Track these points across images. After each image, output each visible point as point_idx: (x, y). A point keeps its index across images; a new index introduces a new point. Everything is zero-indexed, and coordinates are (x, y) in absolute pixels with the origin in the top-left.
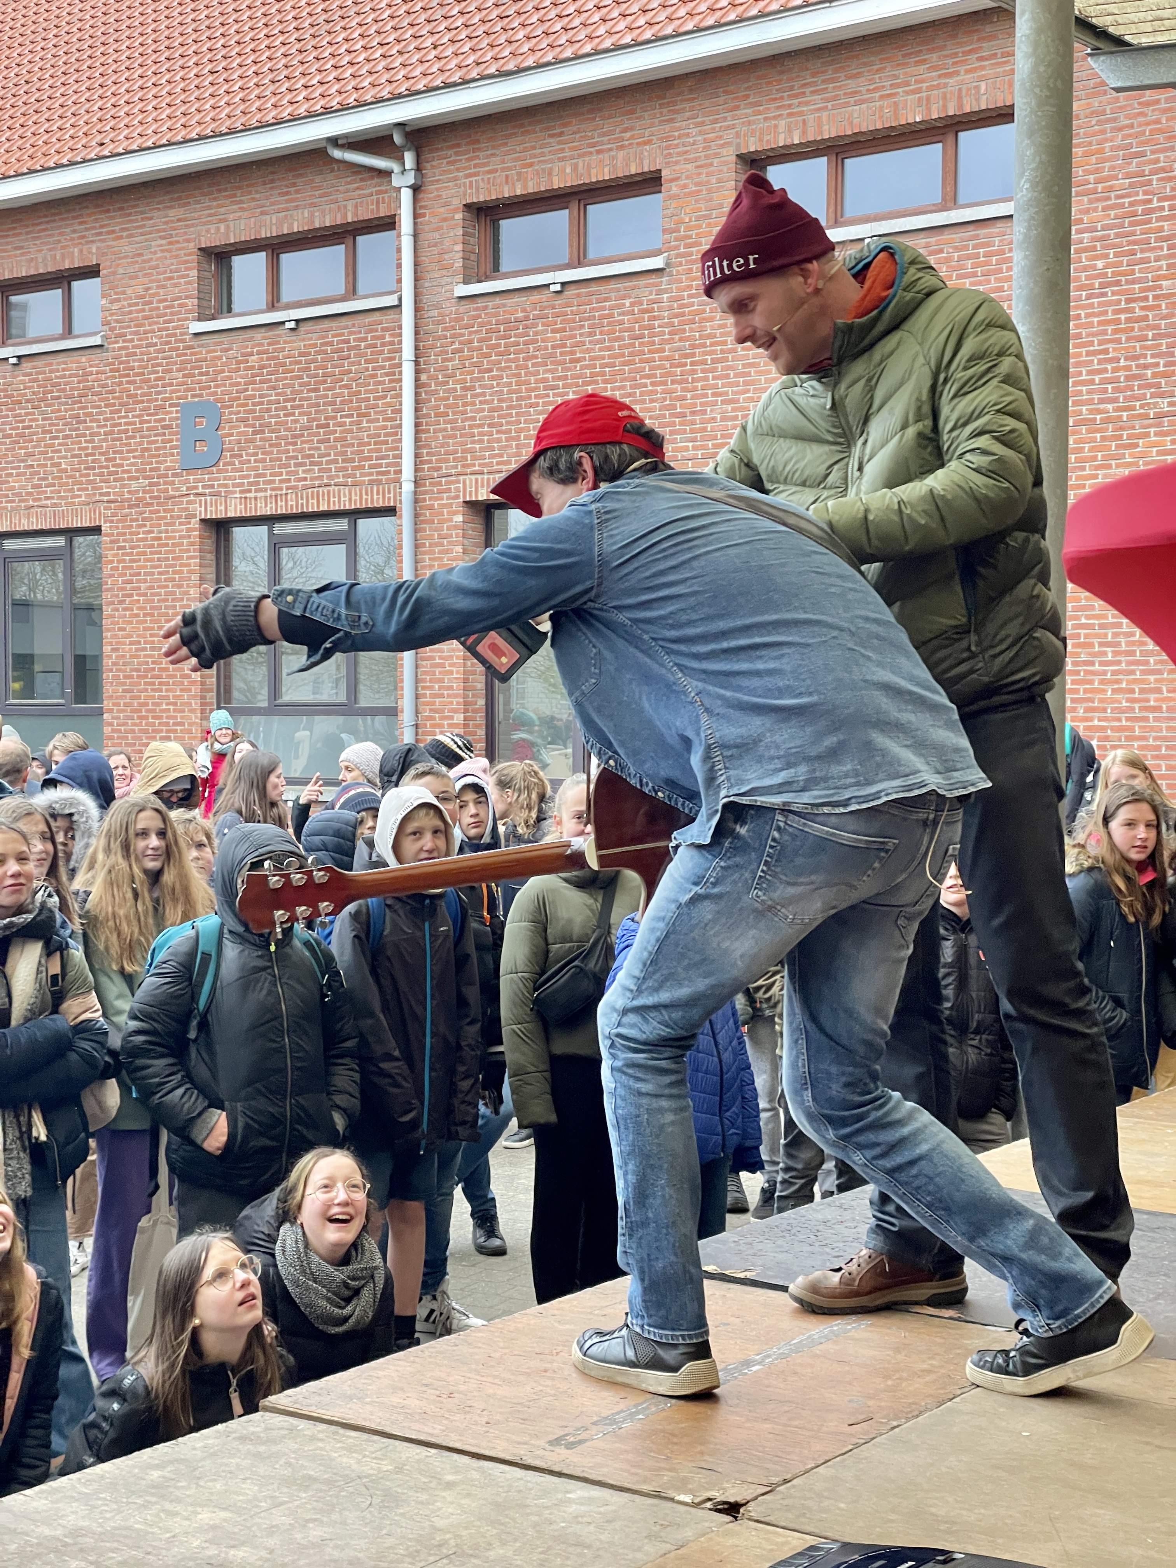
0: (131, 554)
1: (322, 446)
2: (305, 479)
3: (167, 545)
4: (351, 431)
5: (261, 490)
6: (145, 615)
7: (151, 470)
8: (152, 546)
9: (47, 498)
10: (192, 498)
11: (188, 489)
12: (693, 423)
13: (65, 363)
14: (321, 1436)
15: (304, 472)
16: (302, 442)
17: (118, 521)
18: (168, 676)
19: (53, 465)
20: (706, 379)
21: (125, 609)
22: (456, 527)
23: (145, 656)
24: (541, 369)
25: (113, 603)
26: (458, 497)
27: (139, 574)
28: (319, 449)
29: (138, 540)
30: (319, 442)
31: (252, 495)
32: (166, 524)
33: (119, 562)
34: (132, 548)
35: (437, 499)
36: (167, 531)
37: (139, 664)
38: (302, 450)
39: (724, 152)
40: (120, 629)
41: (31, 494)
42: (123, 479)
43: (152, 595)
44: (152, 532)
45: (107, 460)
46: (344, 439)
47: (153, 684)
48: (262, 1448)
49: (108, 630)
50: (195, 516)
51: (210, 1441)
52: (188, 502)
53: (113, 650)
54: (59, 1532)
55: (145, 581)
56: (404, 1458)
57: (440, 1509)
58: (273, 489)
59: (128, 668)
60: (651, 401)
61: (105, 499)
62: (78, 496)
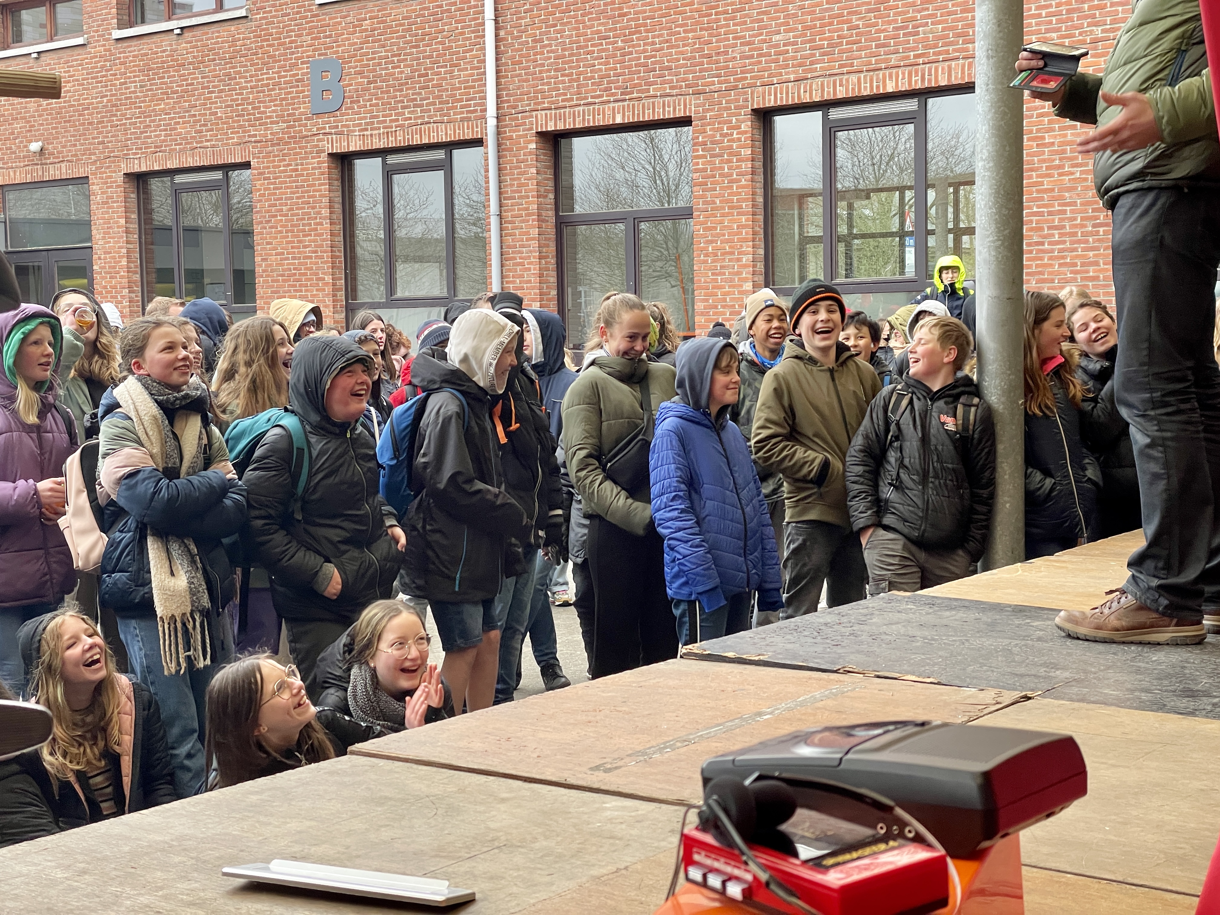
0: (275, 183)
1: (423, 91)
2: (410, 119)
3: (303, 175)
4: (445, 79)
5: (375, 129)
6: (287, 232)
7: (288, 115)
8: (291, 176)
9: (208, 141)
10: (321, 136)
11: (318, 129)
12: (717, 62)
13: (219, 32)
14: (397, 770)
15: (409, 113)
16: (407, 89)
17: (264, 157)
18: (306, 280)
19: (211, 114)
20: (728, 26)
21: (271, 227)
22: (530, 153)
23: (288, 264)
24: (596, 23)
25: (261, 222)
26: (531, 129)
27: (281, 199)
28: (420, 94)
29: (280, 172)
30: (420, 88)
31: (369, 133)
32: (301, 158)
33: (265, 189)
34: (275, 178)
35: (514, 131)
36: (302, 164)
37: (283, 270)
38: (407, 95)
40: (268, 243)
41: (194, 137)
42: (266, 123)
43: (292, 215)
44: (291, 165)
45: (253, 108)
46: (440, 85)
47: (295, 286)
48: (346, 779)
49: (258, 244)
50: (324, 151)
51: (303, 775)
52: (318, 140)
53: (262, 260)
54: (167, 838)
55: (286, 205)
56: (466, 782)
57: (494, 816)
58: (384, 128)
59: (275, 274)
60: (684, 46)
61: (253, 139)
62: (231, 138)
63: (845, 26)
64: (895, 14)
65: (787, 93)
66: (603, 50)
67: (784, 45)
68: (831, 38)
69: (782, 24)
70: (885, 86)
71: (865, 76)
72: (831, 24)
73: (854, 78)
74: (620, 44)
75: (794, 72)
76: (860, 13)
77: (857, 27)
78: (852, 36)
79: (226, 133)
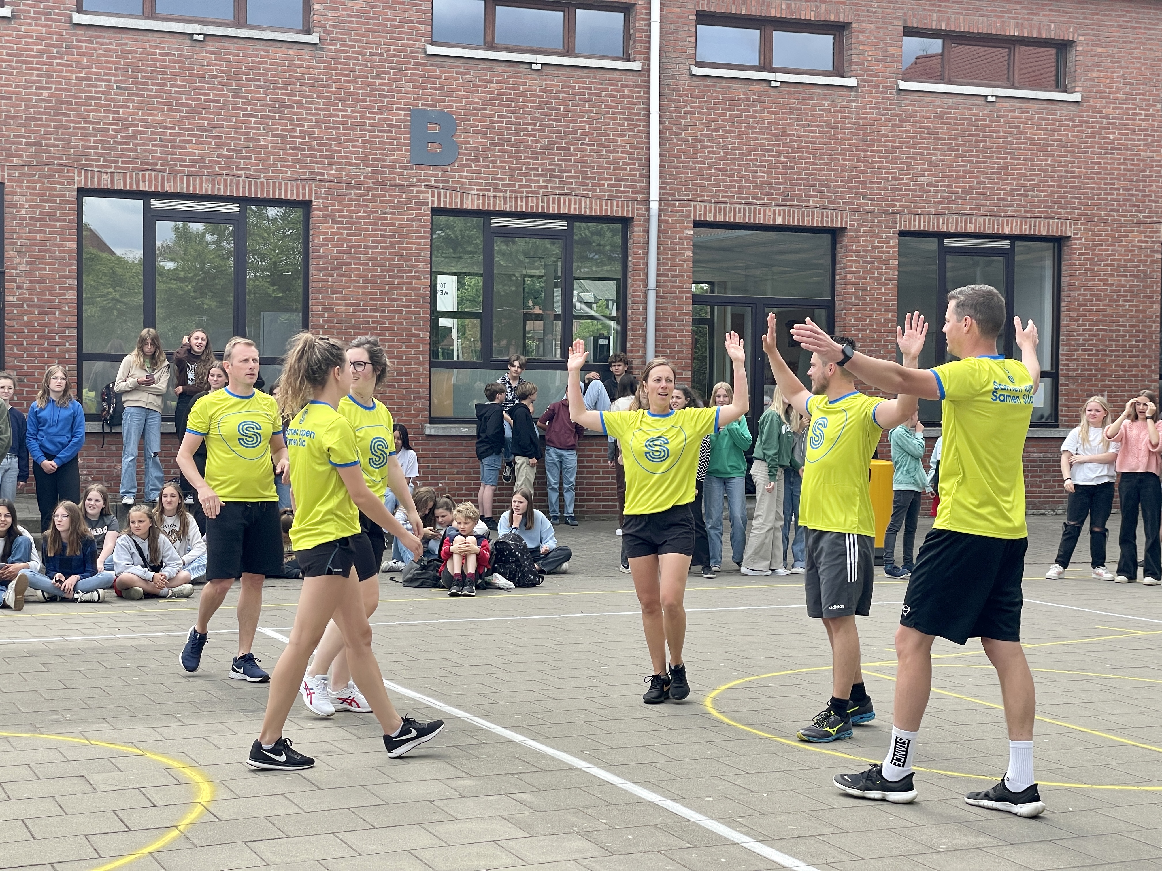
0: (350, 229)
2: (546, 187)
3: (393, 225)
4: (590, 156)
5: (501, 191)
6: (365, 282)
7: (375, 160)
8: (375, 224)
9: (240, 169)
10: (423, 188)
11: (419, 180)
12: (871, 189)
13: (267, 51)
15: (545, 181)
16: (543, 159)
17: (333, 199)
19: (248, 140)
20: (881, 162)
22: (687, 238)
23: (364, 316)
24: (759, 137)
25: (326, 269)
26: (689, 217)
27: (359, 246)
28: (560, 165)
29: (358, 218)
30: (560, 160)
32: (392, 207)
33: (334, 234)
34: (350, 223)
35: (671, 216)
36: (393, 213)
37: (357, 323)
38: (542, 164)
39: (896, 22)
40: (333, 292)
41: (217, 162)
42: (340, 164)
43: (375, 265)
44: (376, 212)
45: (319, 144)
46: (585, 161)
49: (319, 292)
50: (426, 204)
52: (419, 192)
53: (324, 310)
55: (366, 253)
60: (842, 171)
61: (318, 178)
62: (281, 172)
63: (975, 181)
64: (1012, 179)
65: (929, 222)
66: (767, 161)
67: (928, 185)
68: (963, 187)
69: (926, 170)
70: (1003, 229)
71: (989, 220)
72: (965, 177)
73: (981, 219)
74: (782, 158)
75: (934, 207)
76: (987, 173)
77: (984, 183)
78: (979, 189)
79: (274, 165)
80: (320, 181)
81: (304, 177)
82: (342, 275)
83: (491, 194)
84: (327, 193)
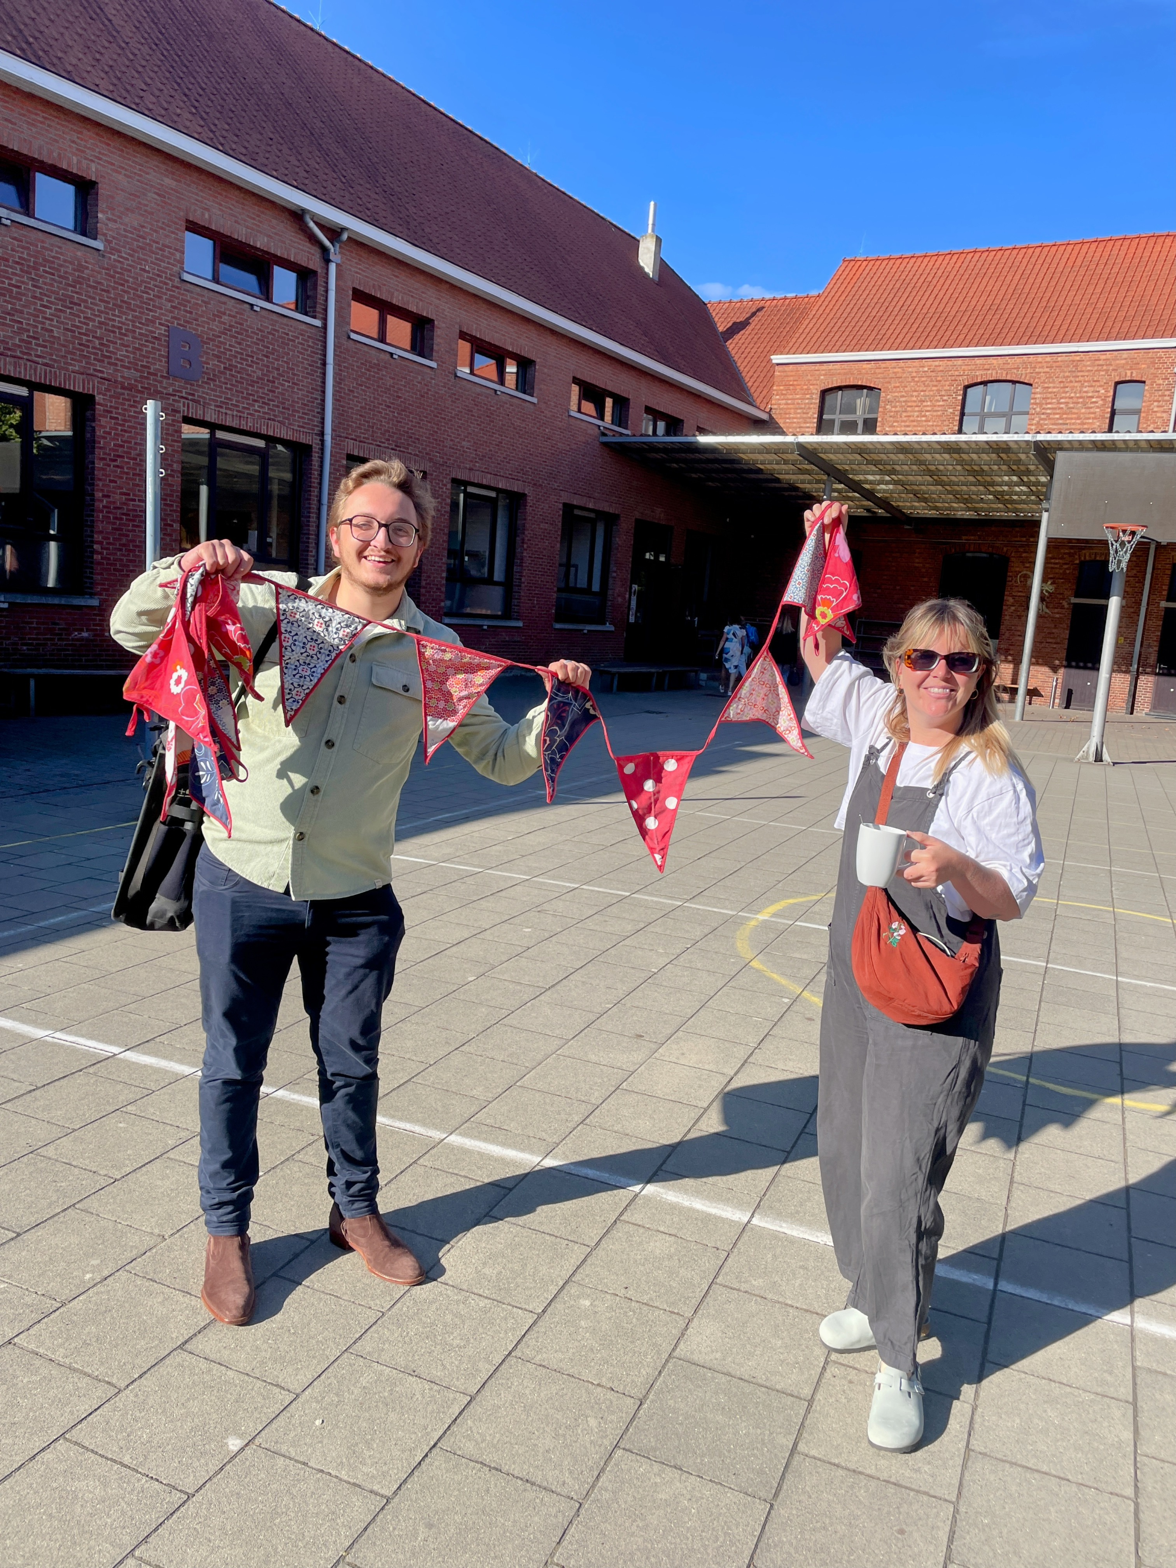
5: (230, 409)
6: (134, 475)
7: (142, 366)
10: (177, 398)
11: (174, 390)
13: (60, 248)
16: (258, 387)
17: (111, 397)
19: (44, 329)
23: (134, 505)
25: (105, 459)
27: (130, 442)
29: (130, 416)
34: (124, 421)
37: (128, 510)
40: (111, 481)
41: (18, 346)
42: (116, 365)
50: (179, 412)
52: (174, 401)
55: (135, 449)
61: (100, 375)
62: (71, 364)
63: (488, 448)
64: (504, 451)
65: (466, 474)
66: (388, 414)
67: (466, 448)
68: (482, 452)
69: (466, 437)
72: (483, 445)
74: (396, 414)
75: (469, 464)
76: (493, 444)
79: (65, 357)
80: (101, 378)
81: (89, 372)
82: (117, 466)
83: (224, 411)
84: (107, 390)
